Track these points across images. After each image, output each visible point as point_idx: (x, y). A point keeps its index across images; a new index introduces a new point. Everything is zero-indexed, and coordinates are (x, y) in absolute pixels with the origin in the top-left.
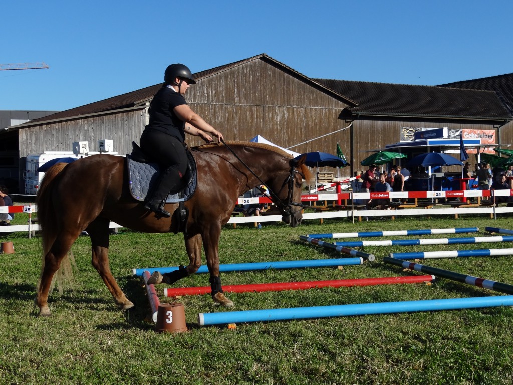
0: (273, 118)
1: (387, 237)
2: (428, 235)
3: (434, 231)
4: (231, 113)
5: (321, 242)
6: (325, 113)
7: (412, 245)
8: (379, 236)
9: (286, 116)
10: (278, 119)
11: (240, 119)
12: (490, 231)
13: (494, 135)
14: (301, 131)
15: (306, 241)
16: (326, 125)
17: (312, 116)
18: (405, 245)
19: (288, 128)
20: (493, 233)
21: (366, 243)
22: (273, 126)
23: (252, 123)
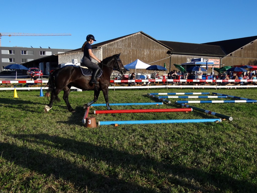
0: (144, 53)
1: (177, 95)
2: (192, 95)
3: (194, 93)
4: (130, 51)
5: (154, 96)
6: (162, 52)
7: (185, 98)
8: (174, 95)
9: (148, 53)
10: (145, 54)
11: (132, 53)
12: (213, 94)
13: (219, 61)
14: (153, 58)
15: (149, 95)
16: (162, 56)
17: (157, 53)
18: (183, 98)
19: (149, 57)
20: (214, 95)
21: (169, 97)
22: (144, 56)
23: (137, 55)
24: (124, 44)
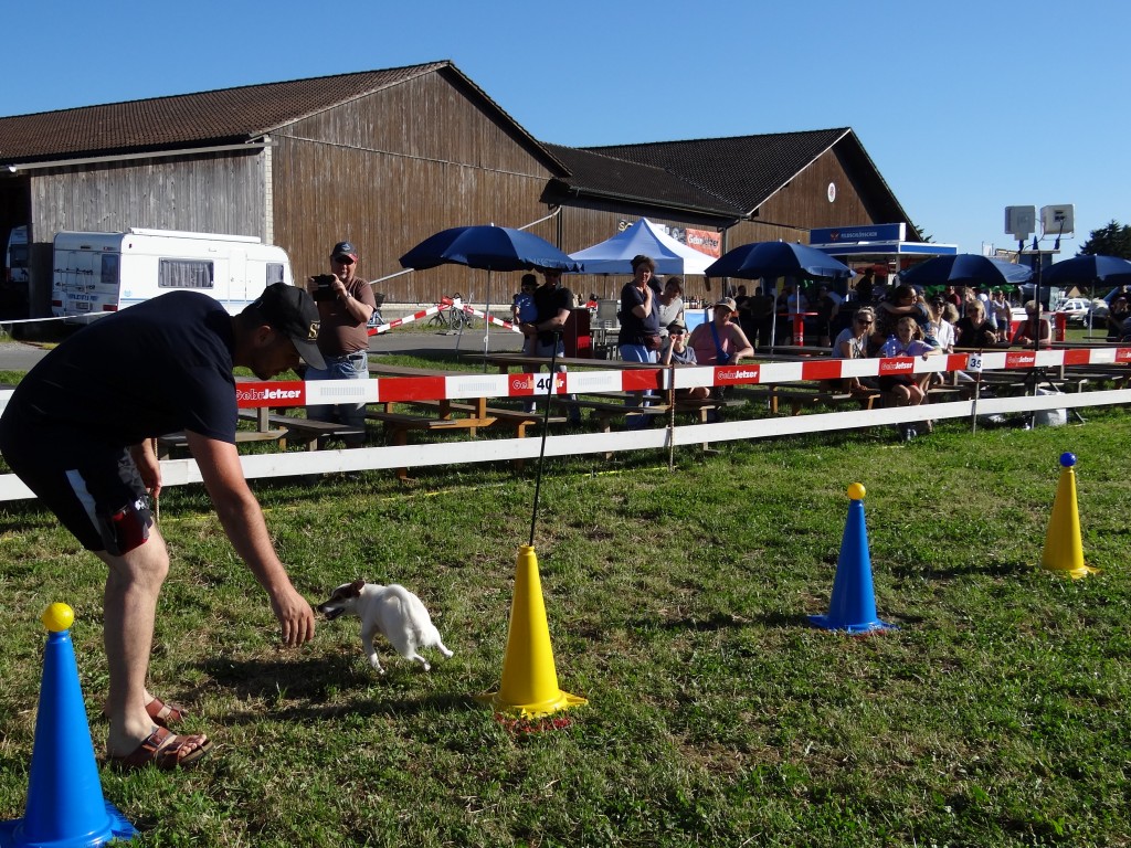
0: (456, 187)
4: (396, 172)
9: (474, 185)
10: (463, 189)
11: (409, 185)
13: (720, 242)
16: (528, 207)
22: (457, 199)
23: (427, 193)
24: (371, 126)
